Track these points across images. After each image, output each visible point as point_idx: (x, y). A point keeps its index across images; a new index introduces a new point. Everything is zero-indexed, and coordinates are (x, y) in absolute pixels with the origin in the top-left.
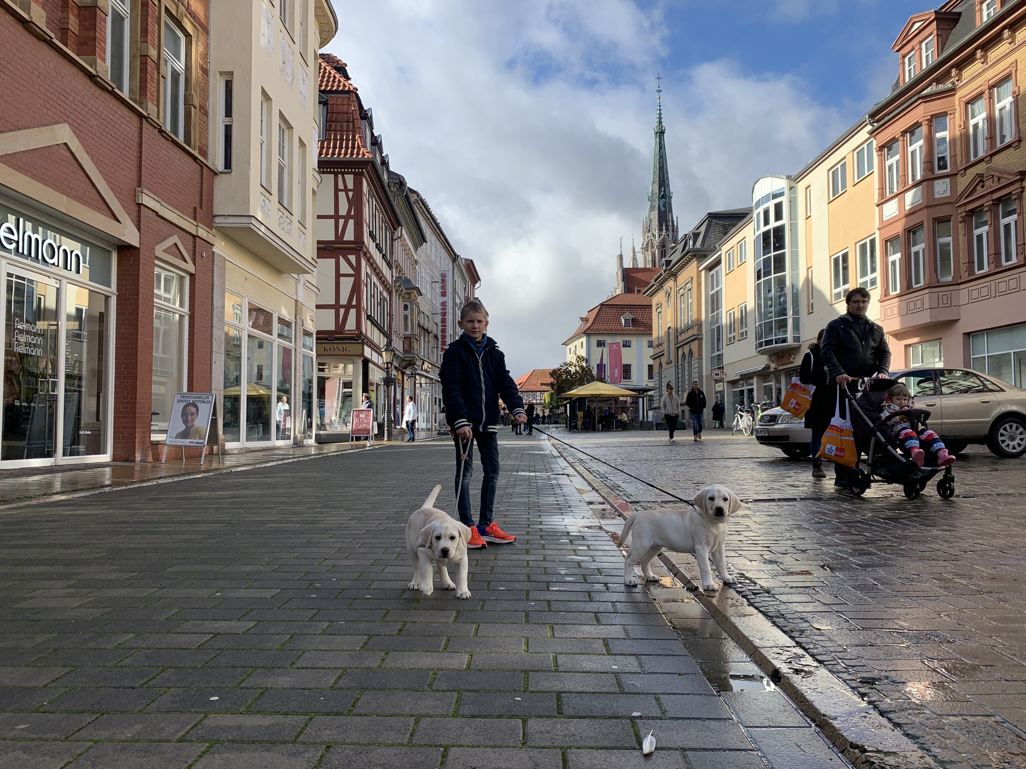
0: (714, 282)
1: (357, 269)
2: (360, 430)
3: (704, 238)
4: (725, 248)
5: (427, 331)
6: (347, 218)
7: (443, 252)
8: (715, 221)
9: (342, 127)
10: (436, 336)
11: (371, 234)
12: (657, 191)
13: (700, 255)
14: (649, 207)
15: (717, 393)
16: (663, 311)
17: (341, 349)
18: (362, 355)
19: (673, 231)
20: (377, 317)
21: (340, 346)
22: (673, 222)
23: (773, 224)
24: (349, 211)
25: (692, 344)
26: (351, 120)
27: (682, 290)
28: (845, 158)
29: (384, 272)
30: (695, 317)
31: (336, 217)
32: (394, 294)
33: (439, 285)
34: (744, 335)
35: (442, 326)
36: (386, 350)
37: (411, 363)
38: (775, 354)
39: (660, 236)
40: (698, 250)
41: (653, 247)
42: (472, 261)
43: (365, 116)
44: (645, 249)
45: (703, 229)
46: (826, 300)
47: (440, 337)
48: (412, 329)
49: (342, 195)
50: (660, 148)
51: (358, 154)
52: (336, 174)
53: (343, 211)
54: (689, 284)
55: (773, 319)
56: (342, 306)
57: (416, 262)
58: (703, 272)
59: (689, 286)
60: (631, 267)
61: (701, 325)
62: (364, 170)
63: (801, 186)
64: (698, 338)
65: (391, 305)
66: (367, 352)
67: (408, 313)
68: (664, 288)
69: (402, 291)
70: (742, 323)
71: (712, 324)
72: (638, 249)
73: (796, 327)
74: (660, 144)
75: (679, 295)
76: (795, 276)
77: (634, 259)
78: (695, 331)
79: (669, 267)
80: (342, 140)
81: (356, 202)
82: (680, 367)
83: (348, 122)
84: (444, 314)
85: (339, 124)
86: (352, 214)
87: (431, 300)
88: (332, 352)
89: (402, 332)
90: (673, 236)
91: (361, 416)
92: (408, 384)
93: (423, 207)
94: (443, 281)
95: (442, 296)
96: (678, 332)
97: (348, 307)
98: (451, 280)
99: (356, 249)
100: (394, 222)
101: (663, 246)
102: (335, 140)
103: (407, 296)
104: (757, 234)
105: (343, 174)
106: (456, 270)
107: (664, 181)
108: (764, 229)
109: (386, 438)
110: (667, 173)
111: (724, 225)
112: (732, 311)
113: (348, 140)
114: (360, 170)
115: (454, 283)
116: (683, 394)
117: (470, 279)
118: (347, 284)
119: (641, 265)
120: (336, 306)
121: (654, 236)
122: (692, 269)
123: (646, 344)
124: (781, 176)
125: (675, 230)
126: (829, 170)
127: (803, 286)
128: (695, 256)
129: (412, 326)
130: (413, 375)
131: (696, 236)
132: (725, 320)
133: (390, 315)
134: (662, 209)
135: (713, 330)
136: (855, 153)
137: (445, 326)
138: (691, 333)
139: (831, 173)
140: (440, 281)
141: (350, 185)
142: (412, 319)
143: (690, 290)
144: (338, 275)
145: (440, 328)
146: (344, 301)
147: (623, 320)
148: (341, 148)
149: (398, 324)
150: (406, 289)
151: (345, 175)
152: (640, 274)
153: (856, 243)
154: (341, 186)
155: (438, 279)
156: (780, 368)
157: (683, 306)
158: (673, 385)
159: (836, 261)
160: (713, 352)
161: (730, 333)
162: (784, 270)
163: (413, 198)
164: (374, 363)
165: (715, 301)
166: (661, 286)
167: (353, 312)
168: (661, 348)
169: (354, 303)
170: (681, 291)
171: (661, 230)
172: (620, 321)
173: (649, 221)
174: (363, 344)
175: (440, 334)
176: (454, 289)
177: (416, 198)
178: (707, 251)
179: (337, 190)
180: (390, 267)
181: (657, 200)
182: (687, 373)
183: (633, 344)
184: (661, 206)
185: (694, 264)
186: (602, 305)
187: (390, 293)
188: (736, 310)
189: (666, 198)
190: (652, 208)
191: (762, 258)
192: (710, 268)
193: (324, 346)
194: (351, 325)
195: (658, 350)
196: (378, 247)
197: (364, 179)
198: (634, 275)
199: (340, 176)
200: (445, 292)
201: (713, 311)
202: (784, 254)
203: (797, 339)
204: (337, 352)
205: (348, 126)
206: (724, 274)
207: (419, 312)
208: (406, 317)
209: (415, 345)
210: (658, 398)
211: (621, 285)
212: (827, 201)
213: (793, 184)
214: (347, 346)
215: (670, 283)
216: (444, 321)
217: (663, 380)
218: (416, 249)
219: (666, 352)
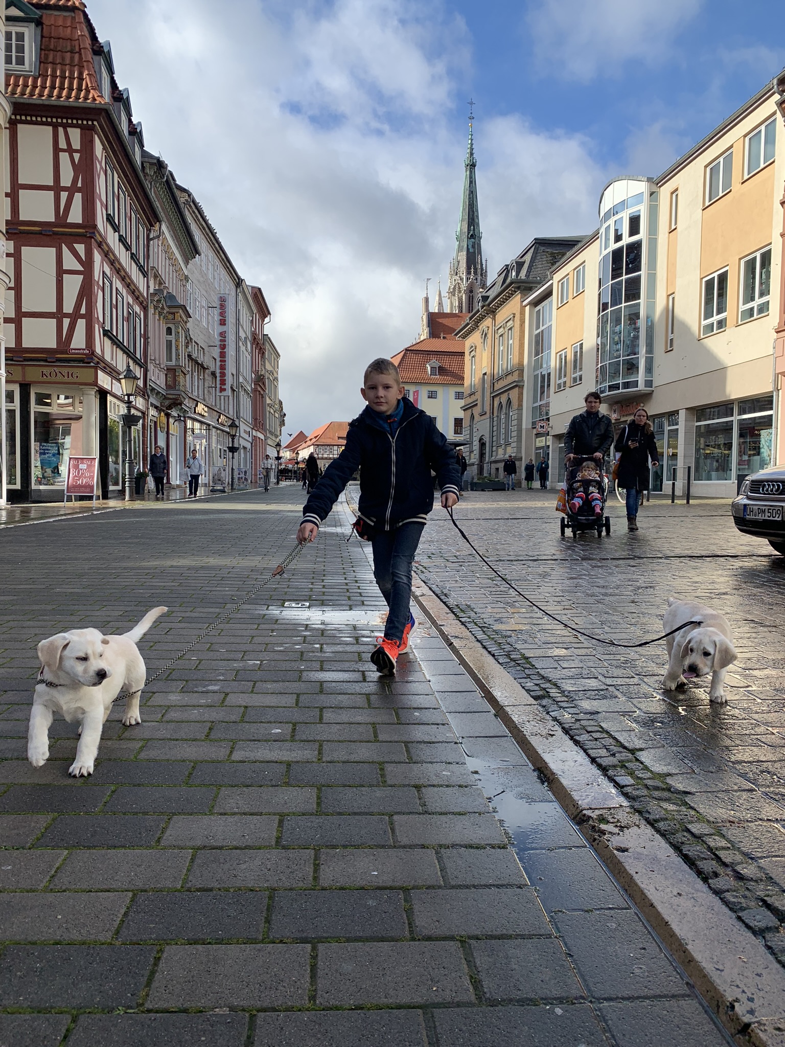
0: (538, 320)
1: (88, 264)
2: (80, 486)
3: (530, 267)
4: (557, 277)
5: (202, 366)
6: (72, 190)
7: (223, 272)
8: (542, 248)
9: (63, 59)
10: (213, 374)
11: (110, 219)
12: (466, 230)
13: (525, 287)
14: (456, 247)
15: (537, 449)
16: (477, 355)
17: (66, 375)
18: (95, 383)
19: (482, 275)
20: (123, 336)
21: (65, 371)
22: (482, 265)
23: (627, 240)
24: (75, 181)
25: (510, 392)
26: (77, 49)
27: (502, 329)
28: (731, 147)
29: (134, 278)
30: (516, 360)
31: (57, 188)
32: (151, 311)
33: (216, 312)
34: (578, 381)
35: (221, 361)
36: (125, 377)
37: (176, 403)
38: (617, 403)
39: (468, 279)
40: (522, 282)
41: (460, 292)
42: (259, 289)
43: (101, 52)
44: (452, 293)
45: (528, 258)
46: (692, 334)
47: (218, 375)
48: (177, 359)
49: (64, 157)
50: (471, 182)
51: (86, 98)
52: (55, 127)
53: (66, 181)
54: (511, 322)
55: (621, 359)
56: (67, 315)
57: (187, 278)
58: (527, 308)
59: (510, 324)
60: (437, 311)
61: (523, 371)
62: (95, 123)
63: (665, 191)
64: (519, 385)
65: (146, 325)
66: (104, 380)
67: (172, 338)
68: (480, 327)
69: (163, 308)
70: (575, 367)
71: (535, 369)
72: (445, 294)
73: (649, 369)
74: (471, 177)
75: (497, 336)
76: (651, 306)
77: (440, 304)
78: (515, 377)
79: (487, 303)
80: (63, 77)
81: (85, 168)
82: (495, 419)
83: (72, 52)
84: (223, 347)
85: (59, 53)
86: (79, 185)
87: (208, 329)
88: (53, 379)
89: (165, 363)
90: (481, 280)
91: (81, 466)
92: (175, 428)
93: (196, 211)
94: (222, 306)
95: (221, 324)
96: (494, 380)
97: (74, 317)
98: (234, 309)
99: (85, 236)
100: (151, 217)
101: (470, 291)
102: (54, 77)
103: (171, 317)
104: (605, 253)
105: (65, 127)
106: (240, 296)
107: (473, 219)
108: (614, 246)
109: (127, 498)
110: (477, 211)
111: (552, 253)
112: (563, 352)
113: (72, 78)
114: (90, 123)
115: (237, 312)
116: (497, 449)
117: (258, 311)
118: (73, 285)
119: (447, 310)
120: (59, 315)
121: (461, 279)
122: (515, 303)
123: (452, 395)
124: (640, 178)
125: (484, 274)
126: (706, 167)
127: (659, 318)
128: (518, 288)
129: (178, 355)
130: (180, 419)
131: (520, 265)
132: (553, 363)
133: (146, 337)
134: (471, 250)
135: (536, 377)
136: (747, 139)
137: (225, 361)
138: (510, 379)
139: (708, 169)
140: (218, 307)
141: (76, 144)
142: (177, 347)
143: (511, 329)
144: (61, 272)
145: (218, 363)
146: (68, 308)
147: (429, 368)
148: (62, 88)
149: (157, 349)
150: (169, 307)
151: (69, 129)
152: (447, 319)
153: (740, 259)
154: (63, 144)
155: (217, 303)
156: (623, 419)
157: (501, 348)
158: (487, 439)
159: (709, 284)
160: (535, 401)
161: (560, 378)
162: (639, 298)
163: (182, 198)
164: (115, 396)
165: (540, 343)
166: (476, 325)
167: (81, 324)
168: (473, 398)
169: (83, 311)
170: (500, 331)
171: (469, 273)
172: (426, 369)
173: (456, 263)
174: (96, 368)
175: (218, 371)
176: (238, 320)
177: (187, 197)
178: (533, 283)
179: (57, 150)
180: (145, 275)
181: (466, 240)
182: (503, 426)
183: (439, 395)
184: (470, 247)
185: (517, 298)
186: (406, 350)
187: (145, 309)
188: (568, 350)
189: (475, 239)
190: (460, 249)
191: (611, 282)
192: (536, 303)
193: (41, 369)
194: (78, 341)
195: (470, 400)
196: (122, 239)
197: (96, 136)
198: (440, 320)
199: (61, 130)
200: (225, 320)
201: (537, 354)
202: (639, 277)
203: (649, 383)
204: (59, 378)
205: (72, 59)
206: (555, 307)
207: (189, 341)
208: (169, 343)
209: (181, 379)
210: (468, 454)
211: (426, 330)
212: (701, 207)
213: (654, 189)
214: (75, 370)
215: (488, 322)
216: (223, 355)
217: (475, 434)
218: (187, 262)
219: (479, 402)
